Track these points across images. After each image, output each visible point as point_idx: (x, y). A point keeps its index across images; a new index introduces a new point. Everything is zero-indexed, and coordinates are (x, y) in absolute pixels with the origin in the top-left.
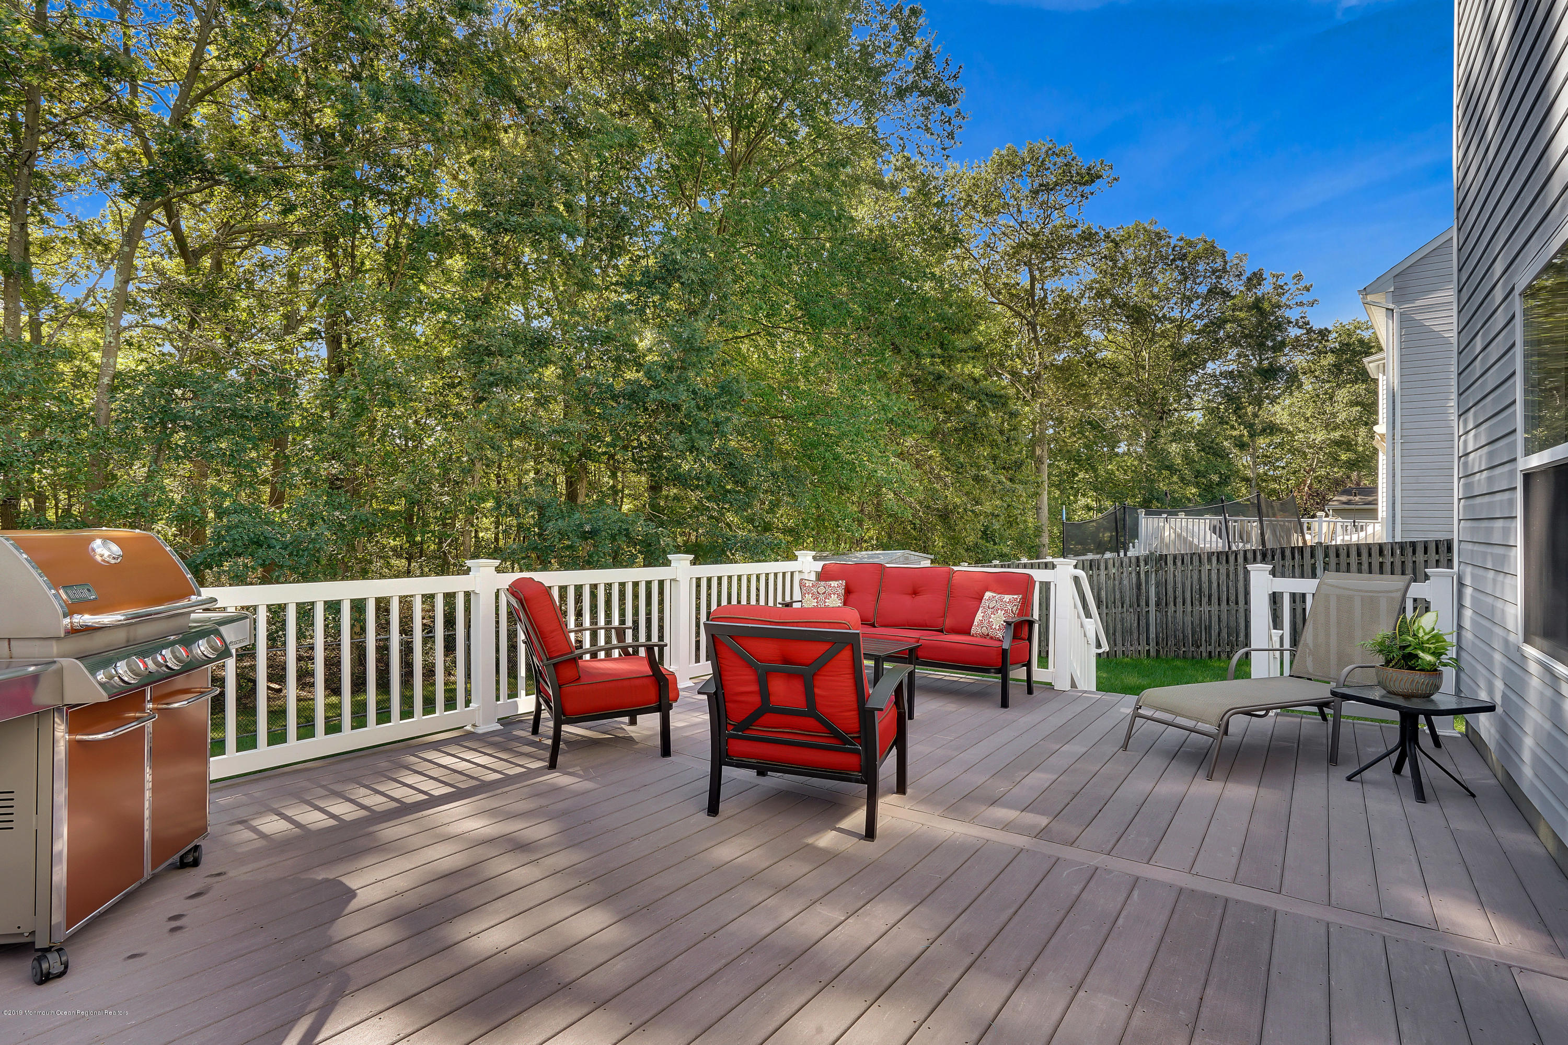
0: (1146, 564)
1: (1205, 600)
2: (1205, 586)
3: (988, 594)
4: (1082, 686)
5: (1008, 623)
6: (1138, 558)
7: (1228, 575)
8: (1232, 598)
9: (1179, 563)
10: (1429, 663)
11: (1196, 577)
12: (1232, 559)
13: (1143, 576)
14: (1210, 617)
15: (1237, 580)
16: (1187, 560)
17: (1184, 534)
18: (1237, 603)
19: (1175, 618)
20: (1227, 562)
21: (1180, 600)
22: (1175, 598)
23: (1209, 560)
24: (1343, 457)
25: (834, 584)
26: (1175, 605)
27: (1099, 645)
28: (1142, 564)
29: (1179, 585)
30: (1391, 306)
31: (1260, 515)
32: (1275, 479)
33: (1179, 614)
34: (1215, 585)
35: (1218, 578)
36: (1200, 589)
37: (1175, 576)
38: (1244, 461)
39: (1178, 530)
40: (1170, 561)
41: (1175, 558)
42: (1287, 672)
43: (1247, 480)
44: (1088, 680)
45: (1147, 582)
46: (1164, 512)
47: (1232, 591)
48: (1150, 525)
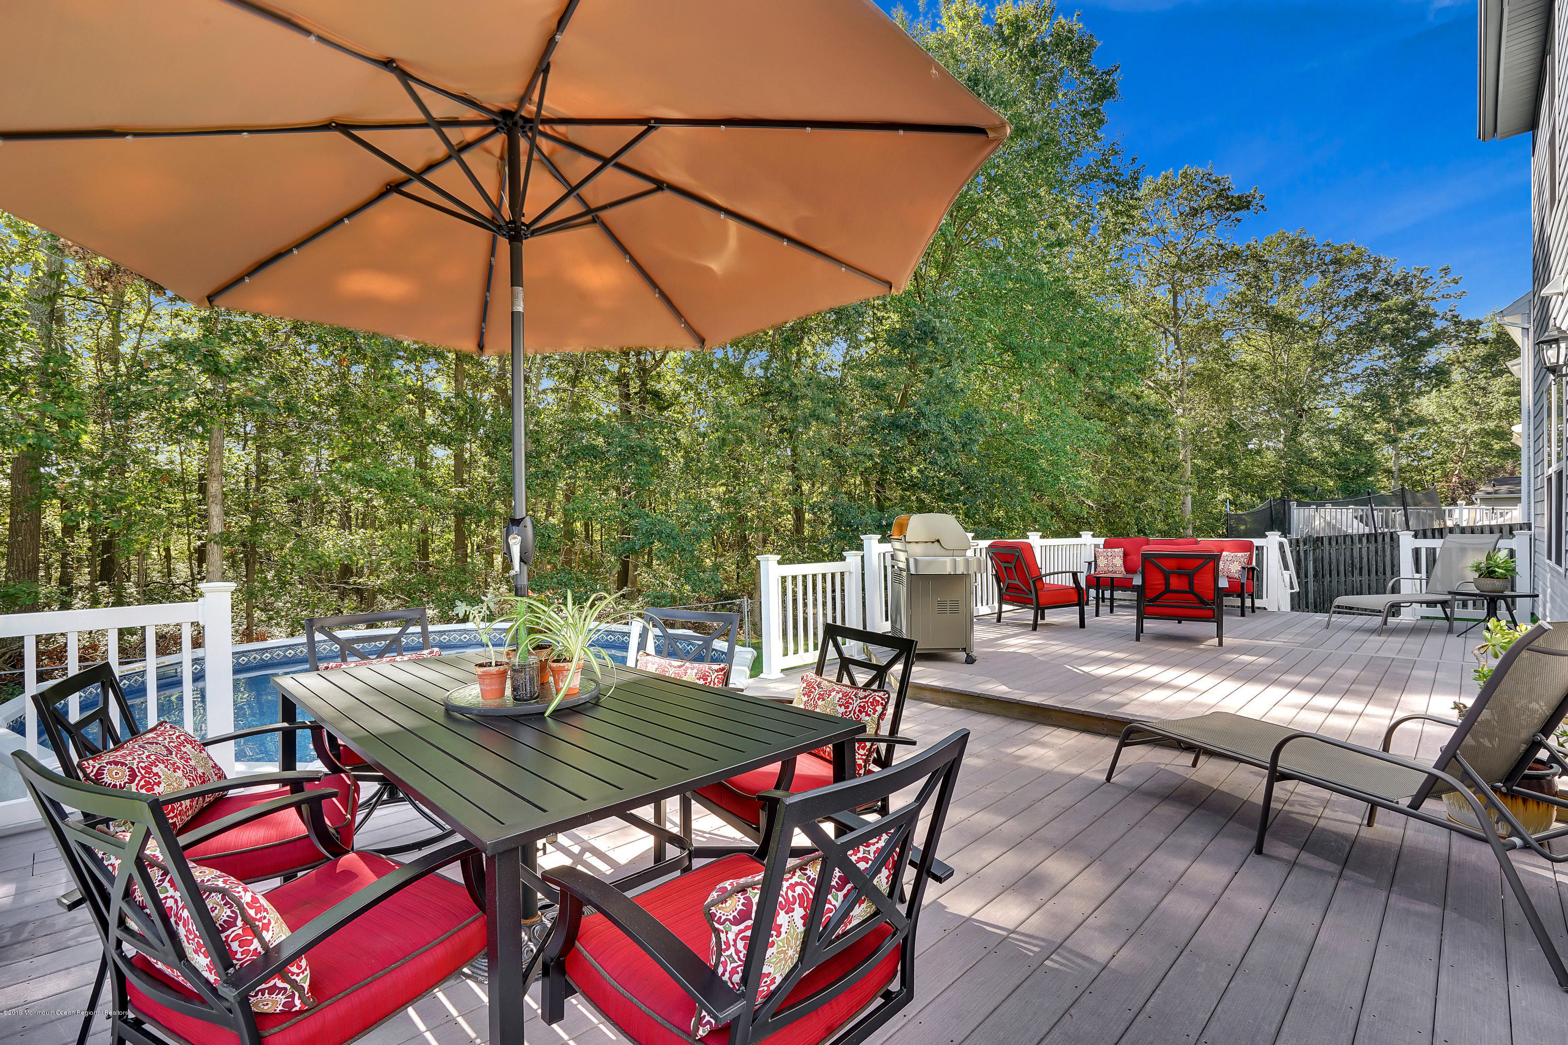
0: (1305, 544)
1: (1356, 572)
2: (1357, 561)
3: (1224, 553)
4: (1283, 609)
5: (1243, 568)
6: (1297, 540)
7: (1376, 552)
8: (1381, 569)
9: (1334, 543)
10: (1502, 574)
11: (1348, 554)
12: (1380, 539)
13: (1302, 554)
14: (1361, 585)
15: (1384, 556)
16: (1341, 540)
17: (1334, 522)
18: (1385, 574)
19: (1330, 586)
20: (1376, 541)
21: (1334, 573)
22: (1330, 571)
23: (1360, 541)
24: (1496, 447)
25: (1116, 550)
26: (1330, 576)
27: (1292, 588)
28: (1301, 545)
29: (1334, 561)
30: (1526, 326)
31: (1404, 505)
32: (1419, 471)
33: (1334, 583)
34: (1365, 560)
35: (1368, 555)
36: (1352, 563)
37: (1330, 554)
38: (1385, 453)
39: (1328, 518)
40: (1326, 542)
41: (1330, 539)
42: (1424, 590)
43: (1389, 472)
44: (1286, 606)
45: (1306, 559)
46: (1314, 504)
47: (1380, 564)
48: (1301, 515)
